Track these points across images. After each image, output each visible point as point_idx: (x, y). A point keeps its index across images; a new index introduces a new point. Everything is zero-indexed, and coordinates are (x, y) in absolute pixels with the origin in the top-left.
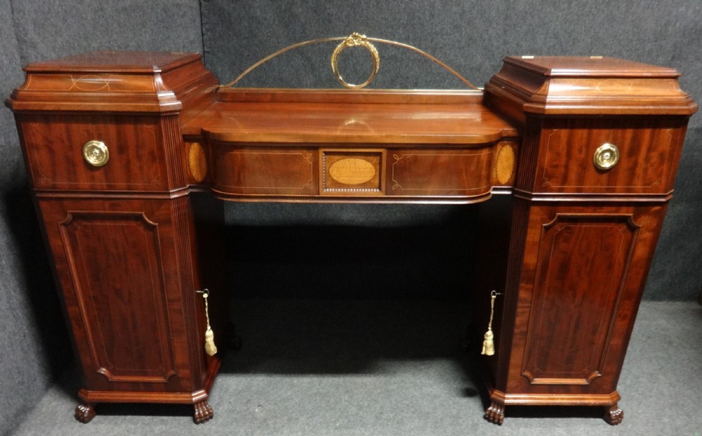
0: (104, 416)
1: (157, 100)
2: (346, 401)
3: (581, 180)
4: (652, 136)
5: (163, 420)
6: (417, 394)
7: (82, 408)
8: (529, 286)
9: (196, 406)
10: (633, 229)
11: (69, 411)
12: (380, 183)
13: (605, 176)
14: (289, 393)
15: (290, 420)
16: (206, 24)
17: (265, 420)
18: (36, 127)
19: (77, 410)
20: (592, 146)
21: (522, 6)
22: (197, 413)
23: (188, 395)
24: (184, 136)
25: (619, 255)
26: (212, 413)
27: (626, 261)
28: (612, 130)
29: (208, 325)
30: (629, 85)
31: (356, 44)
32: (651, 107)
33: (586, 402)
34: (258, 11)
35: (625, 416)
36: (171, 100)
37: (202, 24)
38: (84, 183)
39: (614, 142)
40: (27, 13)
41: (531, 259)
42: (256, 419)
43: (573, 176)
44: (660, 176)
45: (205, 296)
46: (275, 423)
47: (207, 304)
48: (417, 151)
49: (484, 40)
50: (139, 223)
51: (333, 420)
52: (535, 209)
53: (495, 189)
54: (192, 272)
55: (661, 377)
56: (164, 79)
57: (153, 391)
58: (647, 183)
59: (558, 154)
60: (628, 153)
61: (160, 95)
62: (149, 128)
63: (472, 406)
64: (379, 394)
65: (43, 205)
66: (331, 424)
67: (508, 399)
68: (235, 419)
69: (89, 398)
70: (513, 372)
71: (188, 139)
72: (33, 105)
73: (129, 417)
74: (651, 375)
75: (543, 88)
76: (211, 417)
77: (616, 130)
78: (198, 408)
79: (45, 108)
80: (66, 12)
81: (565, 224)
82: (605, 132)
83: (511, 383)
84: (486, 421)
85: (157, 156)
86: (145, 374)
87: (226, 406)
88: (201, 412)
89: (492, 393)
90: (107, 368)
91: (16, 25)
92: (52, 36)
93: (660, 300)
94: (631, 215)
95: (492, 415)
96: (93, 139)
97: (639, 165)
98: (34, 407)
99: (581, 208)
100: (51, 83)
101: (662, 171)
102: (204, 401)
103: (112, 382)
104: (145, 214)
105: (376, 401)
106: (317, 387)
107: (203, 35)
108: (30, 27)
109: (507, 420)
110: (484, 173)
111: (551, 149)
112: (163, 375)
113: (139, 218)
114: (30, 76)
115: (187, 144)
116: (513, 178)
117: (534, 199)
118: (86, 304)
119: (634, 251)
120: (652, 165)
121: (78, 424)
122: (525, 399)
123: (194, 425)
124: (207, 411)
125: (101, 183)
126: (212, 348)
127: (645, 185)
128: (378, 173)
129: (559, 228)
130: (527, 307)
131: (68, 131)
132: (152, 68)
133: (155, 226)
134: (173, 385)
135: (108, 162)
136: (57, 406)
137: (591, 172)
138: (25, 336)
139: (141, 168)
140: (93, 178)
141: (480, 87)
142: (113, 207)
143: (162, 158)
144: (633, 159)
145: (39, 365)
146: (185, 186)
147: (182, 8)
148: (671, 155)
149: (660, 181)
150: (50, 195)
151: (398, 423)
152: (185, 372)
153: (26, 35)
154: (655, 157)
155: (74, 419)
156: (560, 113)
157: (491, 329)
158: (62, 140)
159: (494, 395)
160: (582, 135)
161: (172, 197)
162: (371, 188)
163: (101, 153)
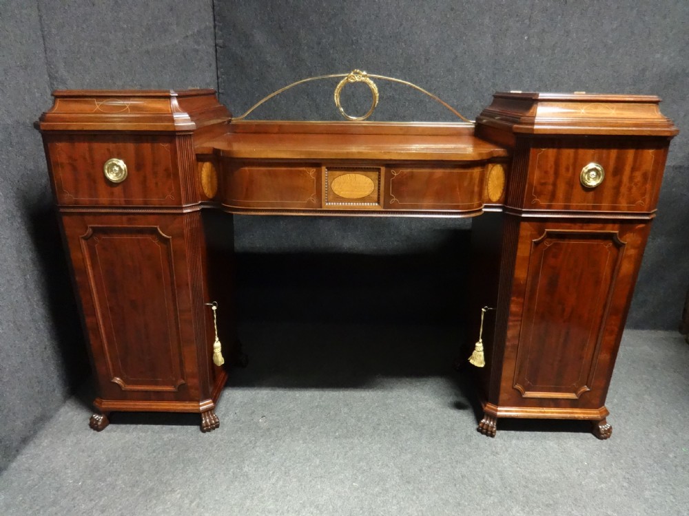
0: (117, 425)
1: (172, 120)
2: (345, 413)
3: (568, 198)
4: (636, 157)
5: (172, 429)
6: (413, 408)
7: (96, 417)
8: (521, 300)
9: (203, 415)
10: (618, 246)
11: (84, 421)
12: (379, 198)
13: (591, 194)
14: (292, 406)
15: (291, 429)
16: (221, 67)
17: (268, 430)
18: (62, 147)
19: (92, 418)
20: (578, 165)
21: (510, 52)
22: (204, 422)
23: (196, 404)
24: (197, 155)
25: (606, 270)
26: (218, 422)
27: (612, 278)
28: (597, 151)
29: (216, 336)
30: (613, 108)
31: (357, 79)
32: (634, 129)
33: (576, 416)
34: (268, 55)
35: (613, 431)
36: (185, 121)
37: (217, 69)
38: (104, 200)
39: (599, 162)
40: (58, 52)
41: (521, 274)
42: (260, 428)
43: (560, 194)
44: (644, 194)
45: (214, 308)
46: (278, 432)
47: (215, 316)
49: (475, 83)
50: (154, 236)
51: (333, 430)
52: (524, 225)
53: (486, 207)
54: (202, 284)
55: (646, 397)
56: (180, 102)
57: (163, 400)
58: (632, 202)
59: (546, 172)
60: (614, 173)
61: (176, 116)
62: (165, 146)
63: (465, 420)
64: (377, 407)
65: (66, 219)
66: (331, 434)
67: (500, 411)
68: (240, 428)
69: (103, 406)
70: (505, 384)
71: (201, 158)
72: (60, 126)
73: (140, 426)
74: (637, 395)
75: (531, 111)
76: (217, 426)
77: (601, 150)
78: (205, 417)
79: (71, 128)
80: (94, 52)
81: (554, 241)
82: (591, 152)
83: (503, 396)
84: (479, 433)
85: (172, 173)
86: (157, 384)
87: (231, 416)
88: (208, 420)
89: (485, 406)
90: (121, 378)
91: (48, 63)
92: (80, 73)
93: (643, 328)
94: (617, 232)
95: (485, 427)
96: (113, 156)
97: (623, 184)
98: (52, 417)
99: (568, 225)
100: (75, 107)
101: (646, 190)
102: (211, 410)
103: (125, 391)
104: (160, 228)
105: (374, 414)
106: (318, 400)
107: (218, 78)
108: (62, 65)
109: (499, 433)
110: (476, 189)
111: (539, 167)
112: (172, 384)
113: (154, 232)
114: (58, 100)
115: (200, 163)
116: (504, 196)
117: (524, 215)
118: (103, 315)
119: (620, 267)
120: (636, 184)
121: (92, 431)
122: (516, 411)
123: (201, 434)
124: (214, 420)
125: (119, 199)
126: (219, 359)
127: (629, 203)
128: (377, 188)
129: (547, 244)
130: (517, 321)
131: (91, 150)
132: (169, 92)
133: (169, 239)
134: (182, 394)
135: (127, 178)
136: (73, 416)
137: (578, 190)
138: (45, 348)
139: (157, 184)
140: (112, 194)
141: (472, 120)
142: (129, 221)
143: (176, 175)
144: (618, 178)
145: (58, 376)
146: (196, 202)
148: (654, 175)
149: (644, 200)
150: (72, 210)
151: (394, 434)
152: (194, 382)
153: (57, 72)
154: (638, 176)
155: (88, 427)
156: (548, 132)
157: (481, 340)
158: (85, 158)
159: (486, 408)
160: (569, 154)
161: (185, 211)
162: (370, 203)
163: (120, 169)
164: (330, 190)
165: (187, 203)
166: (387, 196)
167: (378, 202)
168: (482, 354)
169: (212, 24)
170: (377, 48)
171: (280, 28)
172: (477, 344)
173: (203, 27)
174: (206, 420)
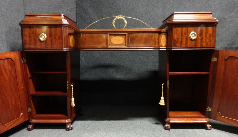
1: (62, 21)
3: (186, 43)
4: (206, 30)
6: (141, 124)
7: (30, 126)
9: (67, 124)
12: (126, 44)
13: (193, 42)
14: (98, 124)
15: (98, 130)
16: (78, 20)
17: (90, 130)
18: (27, 30)
20: (188, 33)
22: (67, 127)
23: (65, 121)
24: (69, 33)
26: (72, 127)
28: (194, 28)
29: (73, 96)
30: (197, 15)
31: (120, 18)
36: (65, 22)
38: (38, 47)
39: (195, 31)
42: (87, 130)
43: (184, 42)
44: (210, 41)
46: (93, 130)
47: (72, 89)
48: (136, 34)
51: (113, 130)
53: (161, 48)
59: (179, 35)
60: (200, 35)
62: (59, 29)
67: (171, 121)
68: (80, 130)
69: (32, 122)
72: (27, 23)
75: (172, 17)
76: (72, 129)
77: (195, 28)
79: (30, 24)
82: (192, 28)
84: (165, 130)
85: (61, 37)
87: (77, 127)
88: (69, 126)
89: (166, 119)
95: (166, 127)
97: (203, 38)
100: (32, 18)
101: (211, 39)
102: (70, 123)
105: (127, 126)
106: (108, 123)
109: (172, 130)
110: (157, 41)
111: (176, 33)
114: (27, 17)
115: (70, 36)
116: (166, 45)
117: (173, 49)
120: (207, 38)
121: (28, 131)
122: (177, 121)
123: (66, 131)
126: (73, 104)
127: (206, 44)
128: (125, 41)
131: (36, 30)
132: (61, 14)
135: (46, 39)
137: (189, 40)
140: (41, 45)
143: (62, 38)
144: (202, 36)
146: (68, 48)
147: (71, 15)
148: (213, 35)
149: (211, 43)
150: (28, 50)
151: (134, 130)
154: (208, 35)
156: (178, 22)
157: (163, 96)
158: (34, 34)
159: (166, 120)
160: (185, 29)
161: (64, 50)
162: (123, 46)
164: (110, 42)
165: (65, 48)
166: (129, 43)
167: (126, 46)
168: (163, 101)
169: (75, 7)
171: (96, 8)
172: (161, 97)
173: (73, 7)
174: (68, 126)
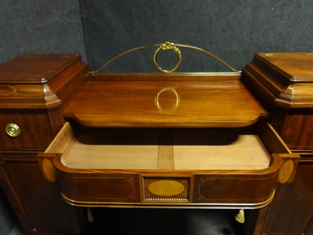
1: (45, 101)
3: (308, 143)
21: (262, 18)
31: (168, 48)
36: (54, 99)
49: (239, 37)
56: (49, 86)
59: (295, 129)
61: (46, 98)
96: (11, 123)
107: (85, 38)
111: (291, 126)
125: (18, 145)
132: (40, 80)
139: (40, 137)
140: (13, 143)
141: (240, 71)
156: (300, 107)
163: (15, 130)
169: (78, 5)
170: (180, 18)
171: (120, 6)
